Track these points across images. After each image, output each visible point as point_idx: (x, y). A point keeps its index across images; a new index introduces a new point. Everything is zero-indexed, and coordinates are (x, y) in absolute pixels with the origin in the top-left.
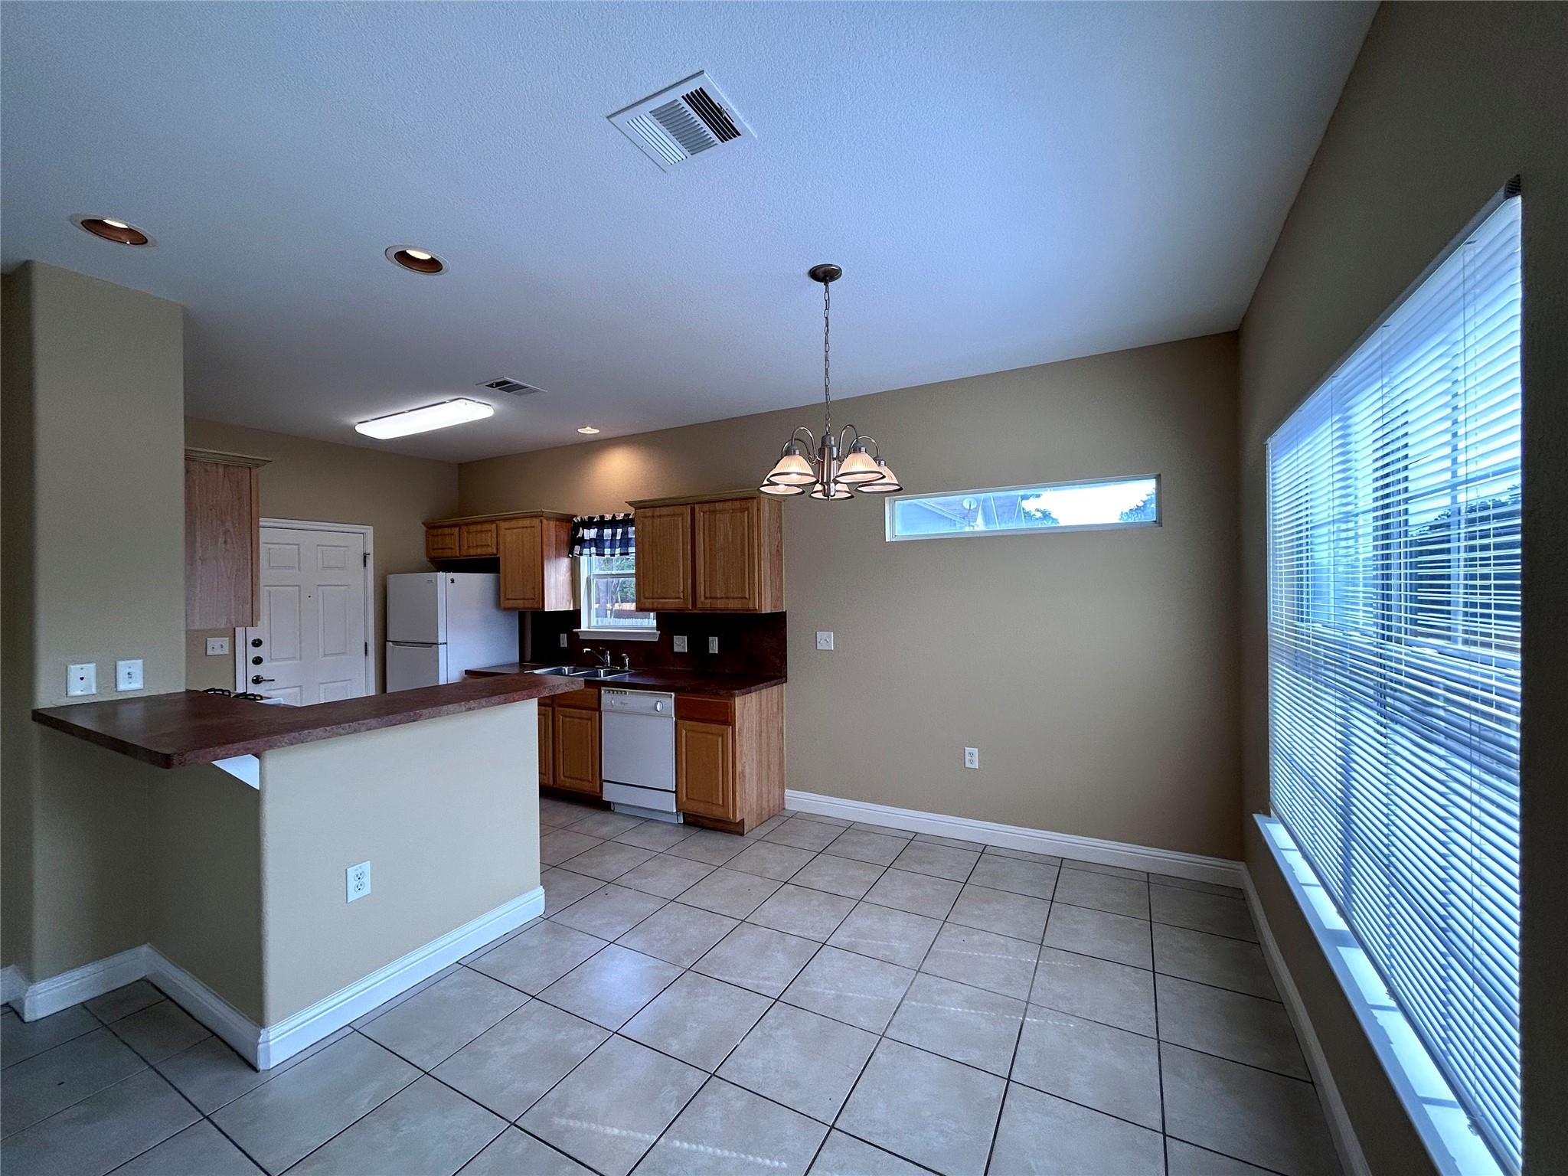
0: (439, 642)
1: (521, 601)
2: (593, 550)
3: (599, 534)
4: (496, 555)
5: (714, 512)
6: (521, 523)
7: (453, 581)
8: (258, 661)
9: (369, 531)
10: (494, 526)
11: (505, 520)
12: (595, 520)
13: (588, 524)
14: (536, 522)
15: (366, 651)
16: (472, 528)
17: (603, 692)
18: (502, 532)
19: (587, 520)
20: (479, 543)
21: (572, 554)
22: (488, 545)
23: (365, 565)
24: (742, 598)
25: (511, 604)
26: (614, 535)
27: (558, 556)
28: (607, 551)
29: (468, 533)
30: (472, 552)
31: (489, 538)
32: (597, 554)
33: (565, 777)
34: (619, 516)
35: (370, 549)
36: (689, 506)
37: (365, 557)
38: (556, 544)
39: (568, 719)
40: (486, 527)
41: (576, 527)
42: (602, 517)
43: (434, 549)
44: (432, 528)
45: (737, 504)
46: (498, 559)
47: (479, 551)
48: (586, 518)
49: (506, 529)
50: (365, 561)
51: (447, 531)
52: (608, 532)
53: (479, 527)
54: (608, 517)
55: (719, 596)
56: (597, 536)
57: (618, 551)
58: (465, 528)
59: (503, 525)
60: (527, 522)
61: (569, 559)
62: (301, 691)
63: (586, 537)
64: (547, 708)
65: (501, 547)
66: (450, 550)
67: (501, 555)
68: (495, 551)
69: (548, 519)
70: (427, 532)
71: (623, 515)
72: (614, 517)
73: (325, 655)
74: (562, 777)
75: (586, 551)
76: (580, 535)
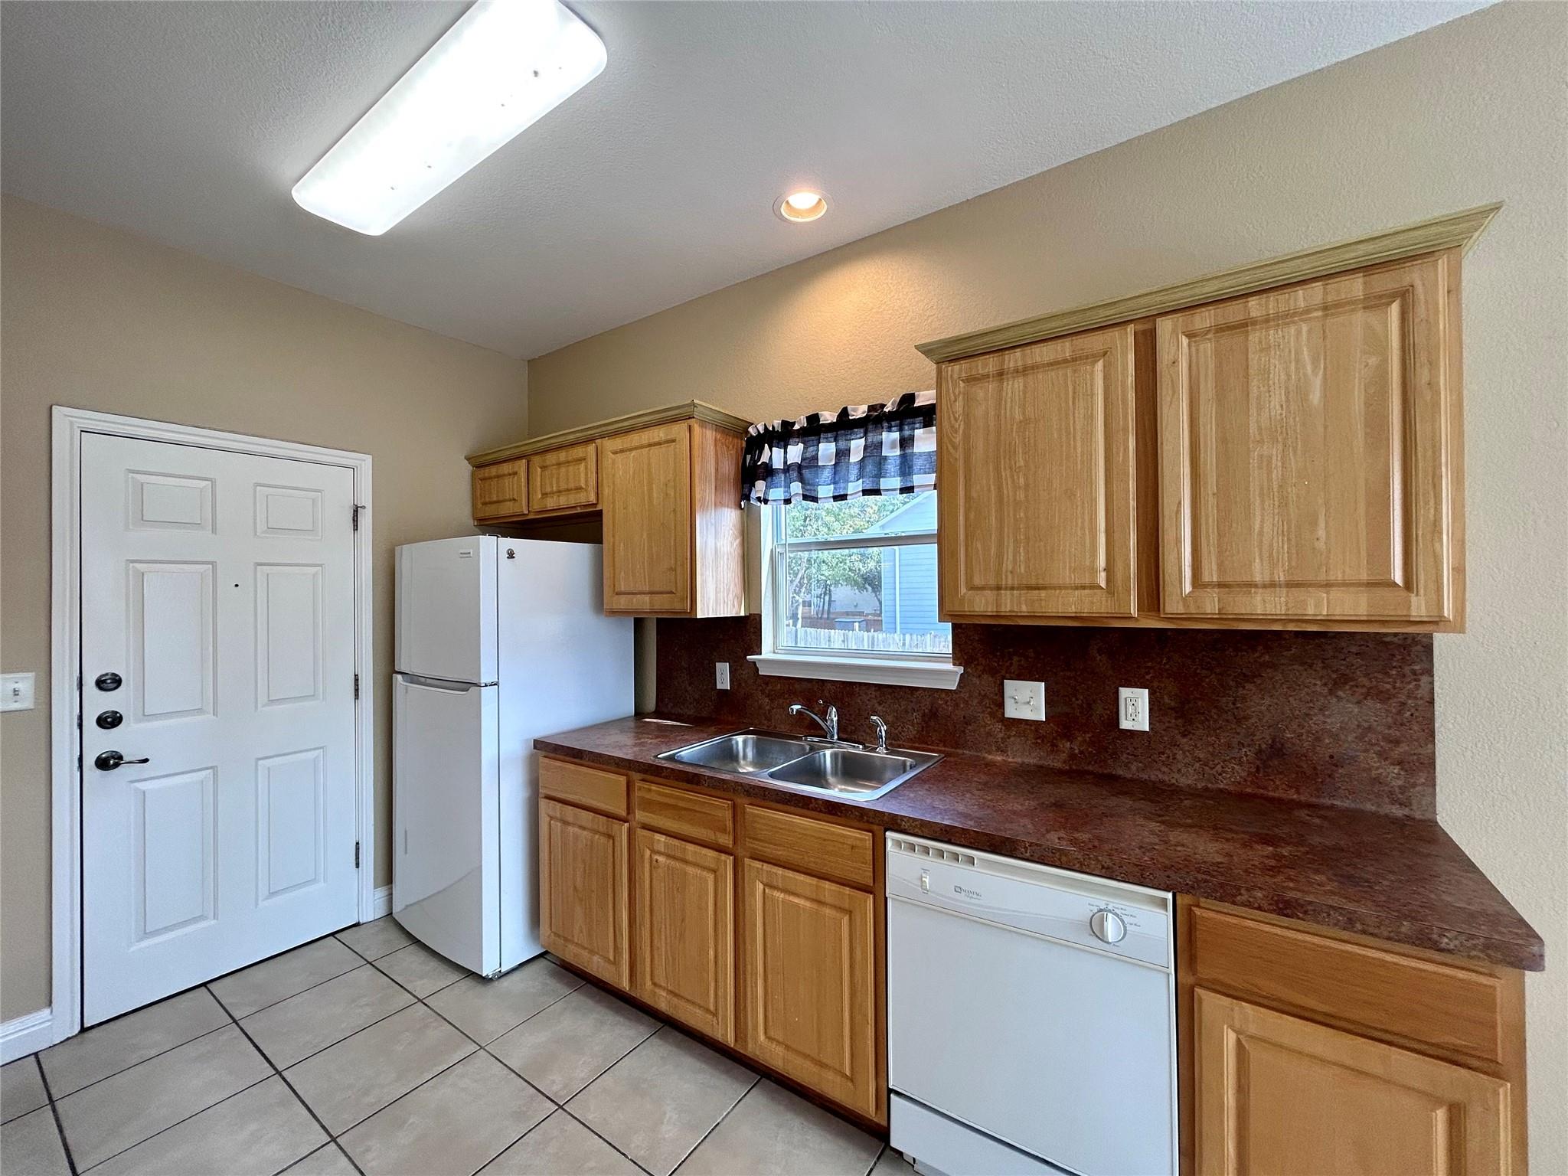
0: (483, 681)
1: (647, 598)
2: (796, 487)
3: (808, 455)
4: (596, 504)
5: (1244, 326)
6: (645, 437)
7: (511, 555)
8: (110, 721)
9: (365, 463)
10: (591, 448)
11: (612, 435)
12: (797, 427)
13: (783, 435)
14: (679, 430)
15: (357, 690)
16: (551, 458)
17: (889, 844)
18: (609, 459)
19: (778, 428)
20: (563, 486)
21: (747, 497)
22: (581, 488)
23: (356, 528)
24: (1370, 585)
25: (622, 603)
26: (842, 454)
27: (718, 504)
28: (825, 491)
29: (544, 468)
30: (551, 503)
31: (583, 475)
32: (805, 497)
33: (768, 1037)
34: (855, 410)
35: (366, 499)
36: (1131, 328)
37: (356, 511)
38: (716, 479)
39: (777, 894)
40: (578, 452)
41: (756, 444)
42: (813, 419)
43: (485, 504)
44: (481, 464)
45: (1356, 287)
46: (600, 513)
47: (564, 501)
48: (777, 423)
49: (615, 453)
50: (355, 520)
51: (506, 468)
52: (827, 449)
53: (562, 456)
54: (829, 417)
55: (1258, 578)
56: (803, 459)
57: (854, 487)
58: (537, 460)
59: (610, 445)
60: (659, 434)
61: (738, 512)
62: (215, 775)
63: (777, 464)
64: (723, 857)
65: (606, 491)
66: (511, 504)
67: (604, 506)
68: (592, 498)
69: (703, 423)
70: (473, 474)
71: (865, 408)
72: (844, 412)
73: (271, 702)
74: (762, 1037)
75: (777, 493)
76: (765, 458)
